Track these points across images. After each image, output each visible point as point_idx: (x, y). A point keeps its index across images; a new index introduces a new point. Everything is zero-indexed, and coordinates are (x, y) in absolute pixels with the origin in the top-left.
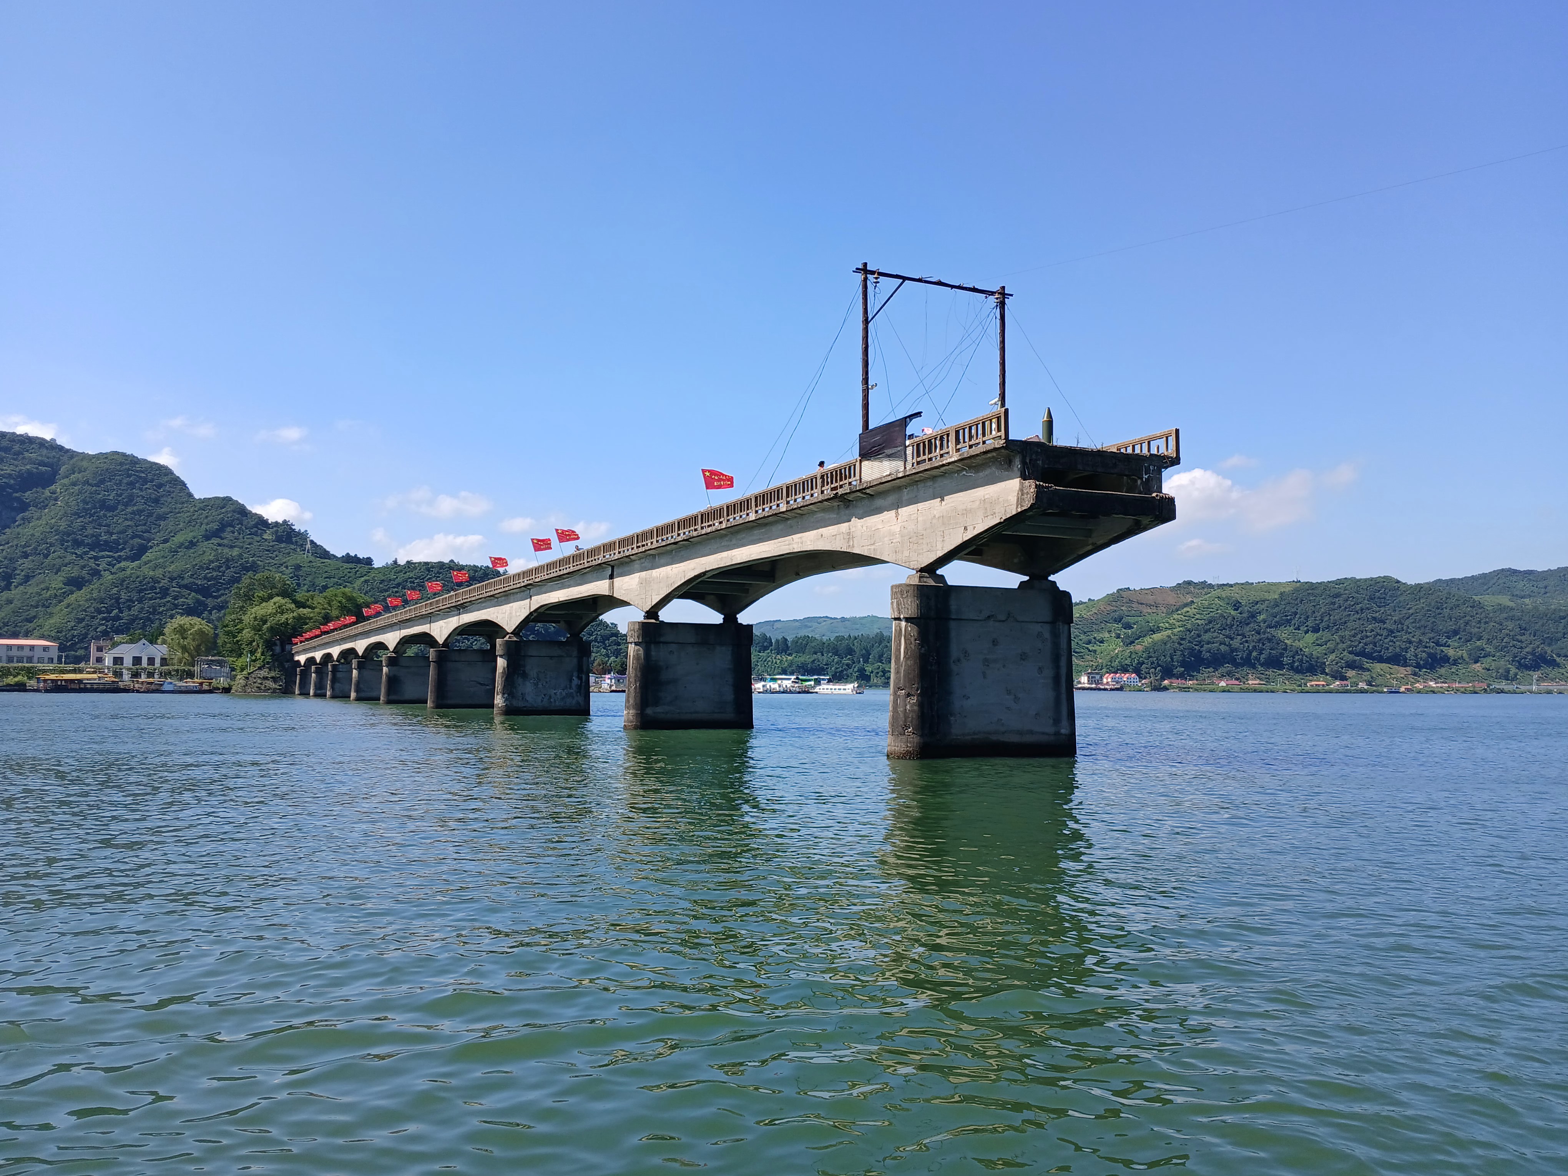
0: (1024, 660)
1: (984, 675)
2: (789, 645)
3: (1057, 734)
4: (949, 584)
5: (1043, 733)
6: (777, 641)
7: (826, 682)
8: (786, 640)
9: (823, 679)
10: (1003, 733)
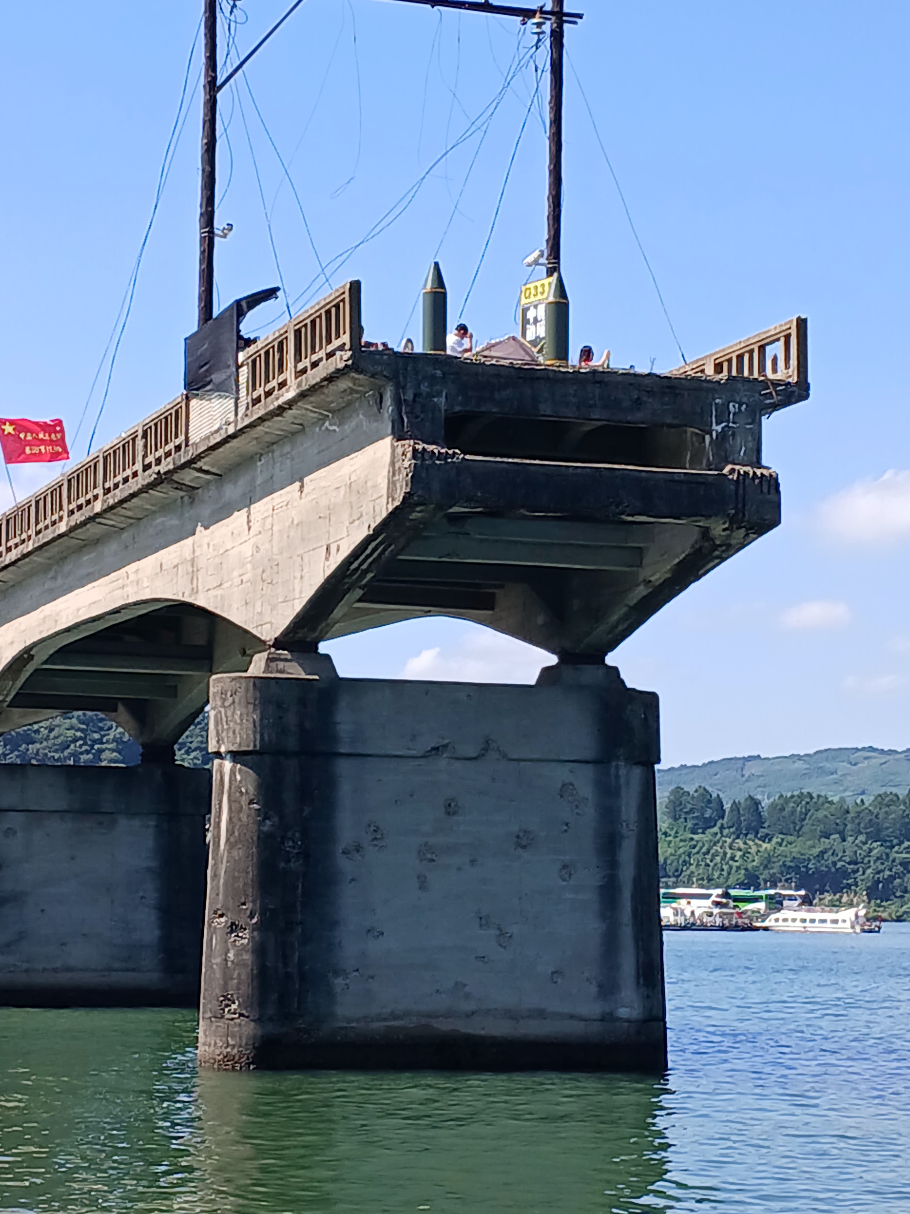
0: (524, 847)
1: (423, 884)
2: (765, 814)
3: (608, 1018)
4: (342, 674)
5: (572, 1017)
6: (736, 806)
7: (796, 903)
8: (757, 803)
9: (791, 898)
10: (467, 1016)
